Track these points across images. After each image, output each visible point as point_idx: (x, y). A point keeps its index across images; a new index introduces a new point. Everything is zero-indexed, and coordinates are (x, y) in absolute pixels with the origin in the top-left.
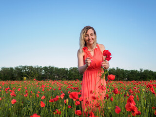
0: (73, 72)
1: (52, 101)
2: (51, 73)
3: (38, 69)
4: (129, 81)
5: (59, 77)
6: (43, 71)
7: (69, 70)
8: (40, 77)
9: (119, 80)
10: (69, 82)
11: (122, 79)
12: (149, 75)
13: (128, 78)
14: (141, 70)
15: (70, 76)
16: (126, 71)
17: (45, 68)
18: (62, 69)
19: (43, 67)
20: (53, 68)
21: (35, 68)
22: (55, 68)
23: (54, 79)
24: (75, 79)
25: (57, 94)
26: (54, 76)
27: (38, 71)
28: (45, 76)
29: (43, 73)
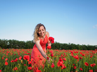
0: (29, 44)
1: (13, 62)
2: (14, 44)
3: (5, 42)
4: (62, 50)
5: (19, 47)
6: (8, 43)
7: (26, 42)
8: (6, 46)
9: (57, 49)
10: (26, 50)
11: (58, 49)
12: (73, 47)
13: (62, 48)
14: (69, 44)
15: (27, 46)
16: (61, 44)
17: (10, 41)
18: (22, 41)
19: (8, 40)
20: (15, 41)
21: (3, 41)
22: (17, 41)
23: (15, 48)
24: (30, 48)
25: (17, 58)
26: (16, 46)
27: (4, 43)
28: (9, 46)
29: (8, 44)
